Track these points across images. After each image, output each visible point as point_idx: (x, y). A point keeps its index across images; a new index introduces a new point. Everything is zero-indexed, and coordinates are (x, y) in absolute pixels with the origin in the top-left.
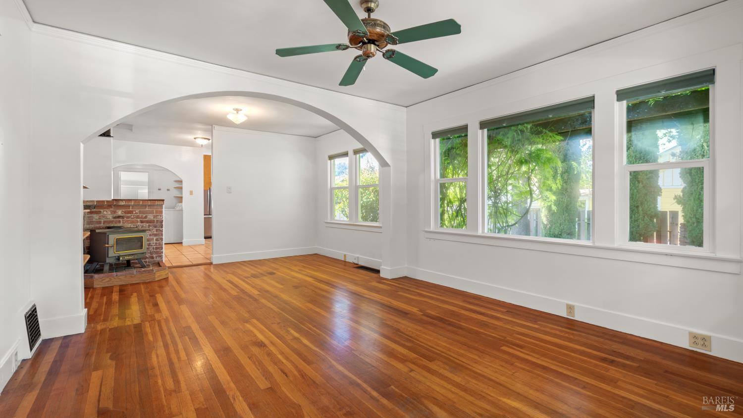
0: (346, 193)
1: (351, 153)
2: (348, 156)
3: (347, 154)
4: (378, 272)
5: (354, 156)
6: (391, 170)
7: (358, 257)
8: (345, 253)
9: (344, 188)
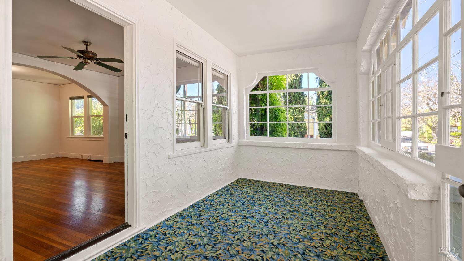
0: (83, 119)
1: (85, 97)
2: (83, 99)
3: (83, 97)
4: (102, 161)
5: (88, 99)
6: (109, 108)
7: (90, 156)
8: (82, 154)
9: (82, 117)
